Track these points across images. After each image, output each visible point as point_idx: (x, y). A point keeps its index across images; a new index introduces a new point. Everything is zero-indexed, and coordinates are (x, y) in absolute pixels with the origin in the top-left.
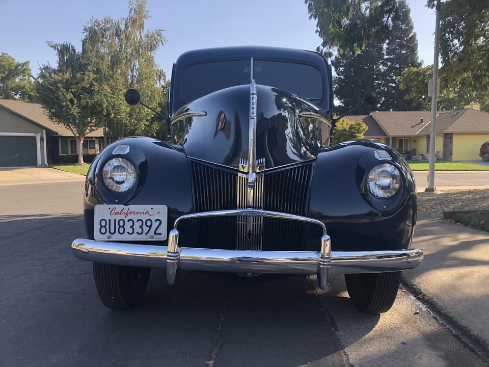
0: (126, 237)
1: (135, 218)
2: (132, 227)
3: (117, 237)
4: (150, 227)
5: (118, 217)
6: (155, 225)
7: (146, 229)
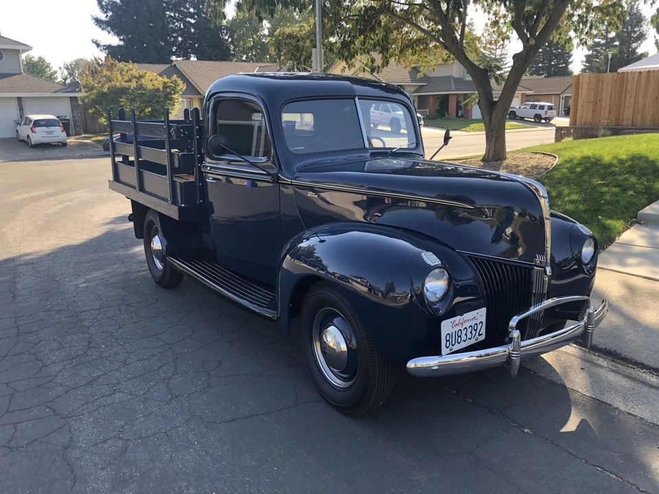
0: (463, 345)
1: (467, 325)
2: (466, 334)
3: (457, 347)
4: (476, 330)
5: (457, 329)
6: (479, 326)
7: (474, 332)
